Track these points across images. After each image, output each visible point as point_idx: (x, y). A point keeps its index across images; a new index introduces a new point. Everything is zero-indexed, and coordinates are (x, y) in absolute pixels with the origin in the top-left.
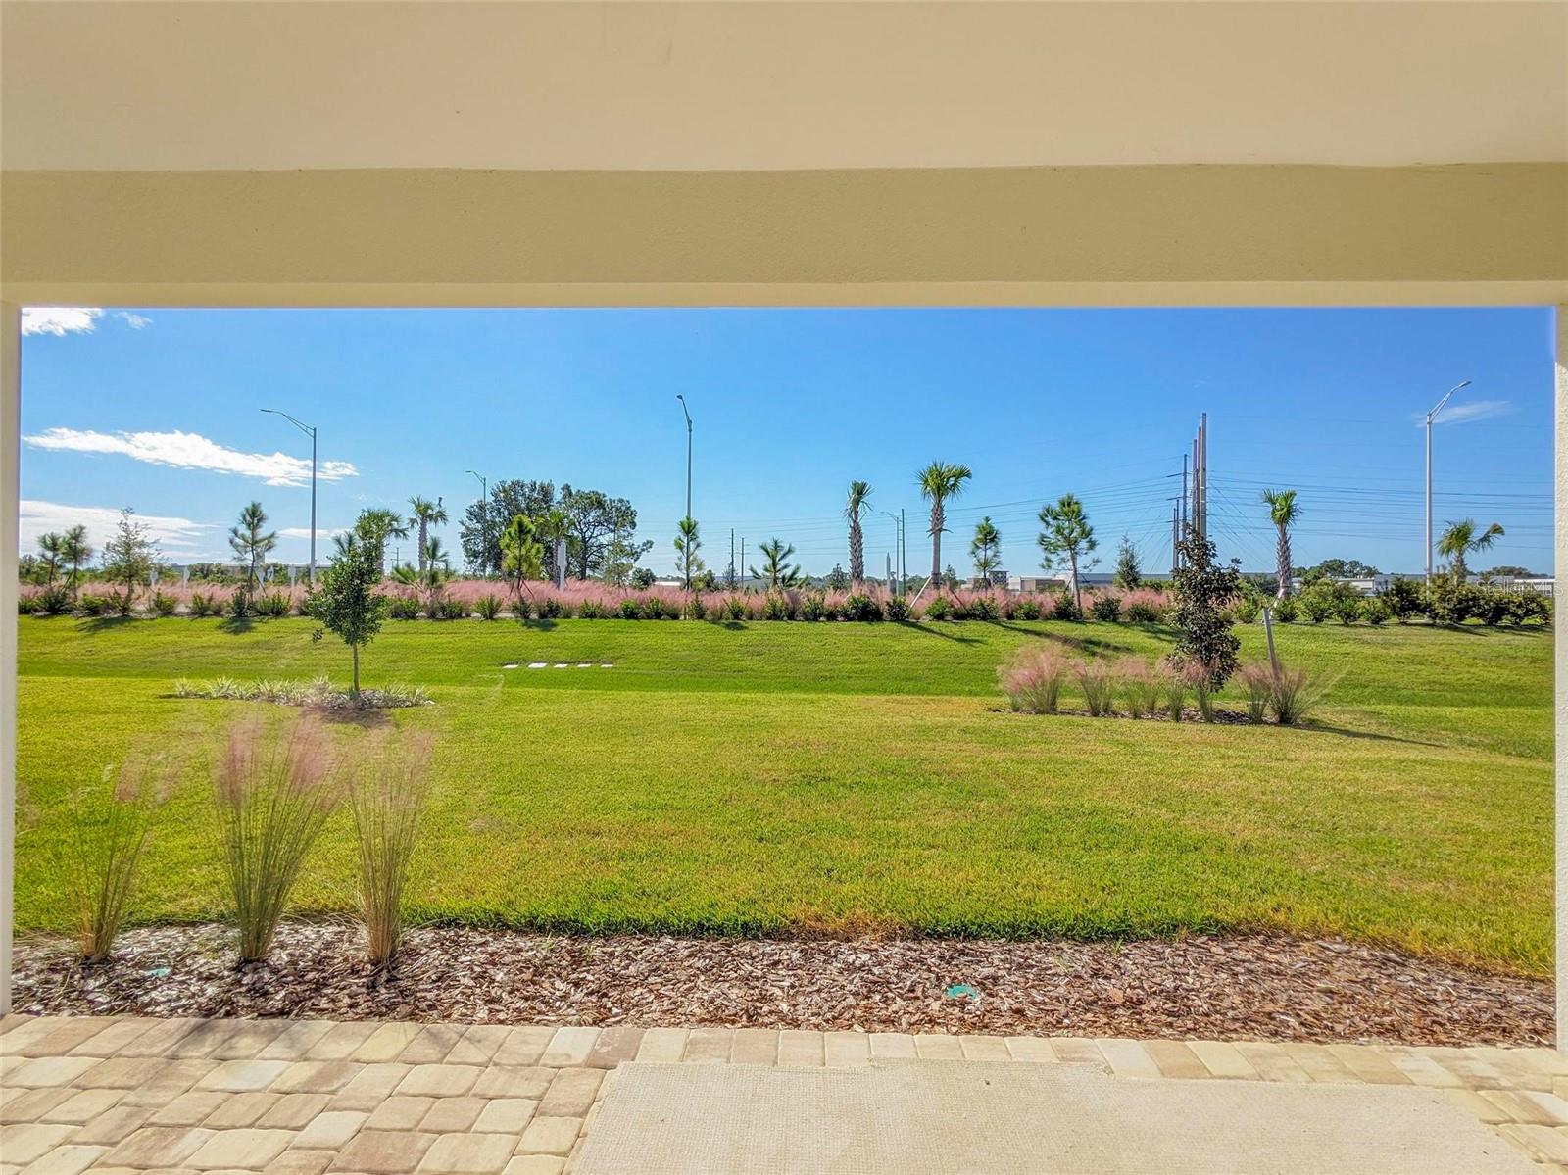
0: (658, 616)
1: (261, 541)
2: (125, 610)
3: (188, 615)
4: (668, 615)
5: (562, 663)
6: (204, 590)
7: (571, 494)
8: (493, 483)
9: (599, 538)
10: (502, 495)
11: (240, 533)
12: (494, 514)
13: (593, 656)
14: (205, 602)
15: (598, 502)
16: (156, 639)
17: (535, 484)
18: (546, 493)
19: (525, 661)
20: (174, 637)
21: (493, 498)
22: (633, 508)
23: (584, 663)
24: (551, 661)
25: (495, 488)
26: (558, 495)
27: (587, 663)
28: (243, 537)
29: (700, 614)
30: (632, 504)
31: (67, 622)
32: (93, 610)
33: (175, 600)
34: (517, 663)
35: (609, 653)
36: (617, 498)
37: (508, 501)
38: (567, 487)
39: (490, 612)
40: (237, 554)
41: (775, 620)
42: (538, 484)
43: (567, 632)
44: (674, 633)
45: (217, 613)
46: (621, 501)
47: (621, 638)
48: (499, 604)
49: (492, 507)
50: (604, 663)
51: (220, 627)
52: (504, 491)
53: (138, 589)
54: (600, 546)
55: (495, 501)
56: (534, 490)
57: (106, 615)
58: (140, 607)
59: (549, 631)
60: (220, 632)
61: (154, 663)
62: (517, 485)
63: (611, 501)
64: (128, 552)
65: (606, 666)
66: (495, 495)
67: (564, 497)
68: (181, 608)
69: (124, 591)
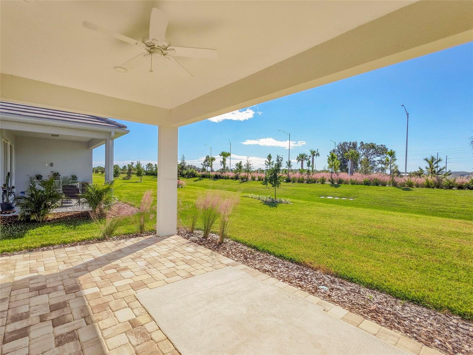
0: (377, 184)
1: (271, 163)
2: (247, 179)
3: (257, 180)
4: (381, 184)
5: (337, 197)
6: (260, 175)
7: (363, 145)
8: (337, 144)
9: (374, 158)
10: (340, 147)
11: (267, 161)
12: (338, 153)
13: (348, 196)
14: (260, 177)
15: (373, 146)
16: (250, 185)
17: (351, 142)
18: (354, 145)
19: (327, 196)
20: (253, 185)
21: (337, 148)
22: (386, 148)
23: (344, 198)
24: (334, 197)
25: (338, 145)
26: (359, 145)
27: (345, 198)
28: (268, 162)
29: (395, 185)
30: (386, 146)
31: (238, 181)
32: (242, 179)
33: (255, 177)
34: (324, 196)
35: (353, 195)
36: (380, 145)
37: (342, 148)
38: (362, 143)
39: (323, 181)
40: (266, 166)
41: (428, 188)
42: (352, 142)
43: (343, 188)
44: (380, 191)
45: (262, 180)
46: (382, 145)
47: (359, 191)
48: (325, 179)
49: (337, 151)
50: (351, 198)
51: (261, 183)
52: (341, 145)
53: (249, 174)
54: (374, 161)
55: (338, 149)
56: (351, 144)
57: (244, 180)
58: (250, 178)
59: (337, 187)
60: (261, 184)
61: (247, 190)
62: (345, 143)
63: (377, 146)
64: (248, 166)
65: (351, 199)
66: (338, 147)
67: (361, 146)
68: (256, 179)
69: (247, 174)
